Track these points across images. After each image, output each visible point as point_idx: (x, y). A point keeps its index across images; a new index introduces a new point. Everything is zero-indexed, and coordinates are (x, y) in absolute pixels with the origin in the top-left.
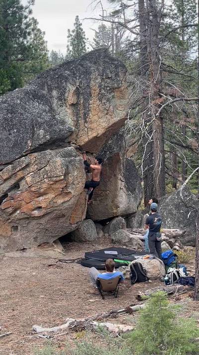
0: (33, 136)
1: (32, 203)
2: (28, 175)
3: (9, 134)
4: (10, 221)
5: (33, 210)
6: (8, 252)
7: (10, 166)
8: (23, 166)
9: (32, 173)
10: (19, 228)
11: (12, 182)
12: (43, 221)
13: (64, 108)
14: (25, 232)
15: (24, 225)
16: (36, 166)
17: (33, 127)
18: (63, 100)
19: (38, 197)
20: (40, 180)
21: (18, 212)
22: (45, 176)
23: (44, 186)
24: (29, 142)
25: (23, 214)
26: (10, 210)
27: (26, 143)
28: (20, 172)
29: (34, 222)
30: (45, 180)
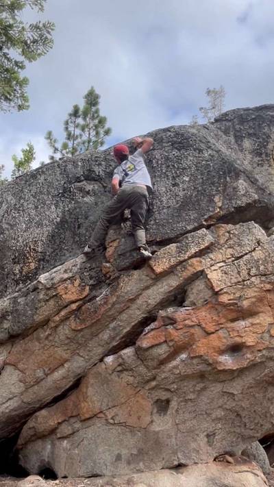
0: (224, 190)
1: (221, 333)
2: (213, 268)
3: (174, 185)
4: (154, 383)
5: (222, 352)
6: (140, 471)
7: (173, 246)
8: (203, 247)
9: (222, 264)
10: (174, 404)
11: (173, 282)
12: (236, 387)
13: (266, 167)
14: (187, 416)
15: (192, 396)
16: (230, 251)
17: (224, 173)
18: (264, 156)
19: (233, 320)
20: (240, 279)
21: (184, 356)
22: (253, 271)
23: (251, 293)
24: (216, 199)
25: (195, 361)
26: (163, 351)
27: (211, 201)
28: (194, 260)
29: (216, 388)
30: (253, 279)
